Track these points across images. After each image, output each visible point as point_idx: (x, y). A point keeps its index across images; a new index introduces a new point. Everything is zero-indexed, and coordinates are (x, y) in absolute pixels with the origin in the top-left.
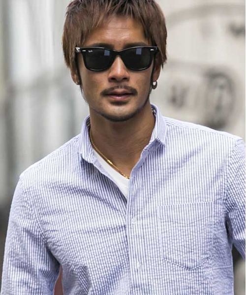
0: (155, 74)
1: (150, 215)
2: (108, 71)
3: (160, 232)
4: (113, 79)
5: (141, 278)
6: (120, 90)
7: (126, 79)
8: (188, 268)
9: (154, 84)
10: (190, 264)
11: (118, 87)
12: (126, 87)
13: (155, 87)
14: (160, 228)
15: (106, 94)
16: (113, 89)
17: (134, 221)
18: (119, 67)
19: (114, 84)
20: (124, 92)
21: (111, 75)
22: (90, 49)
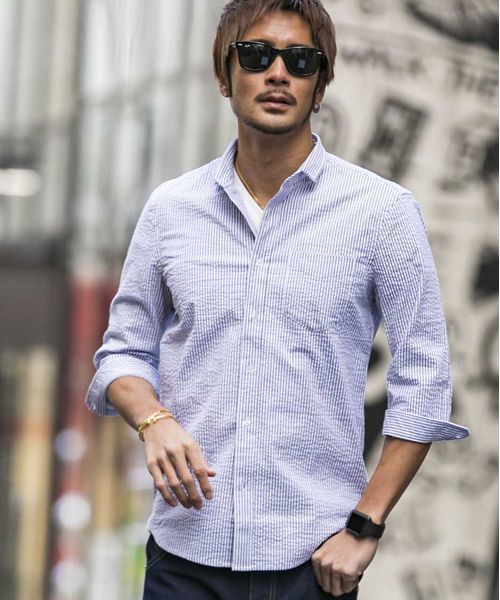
0: (318, 96)
1: (279, 260)
2: (266, 73)
3: (286, 280)
4: (271, 81)
5: (254, 330)
6: (277, 95)
7: (285, 83)
8: (310, 329)
9: (316, 106)
10: (313, 325)
11: (275, 91)
12: (285, 93)
13: (317, 111)
14: (287, 275)
15: (261, 99)
16: (269, 92)
17: (259, 263)
18: (278, 68)
19: (271, 87)
20: (282, 98)
21: (269, 76)
22: (247, 43)
